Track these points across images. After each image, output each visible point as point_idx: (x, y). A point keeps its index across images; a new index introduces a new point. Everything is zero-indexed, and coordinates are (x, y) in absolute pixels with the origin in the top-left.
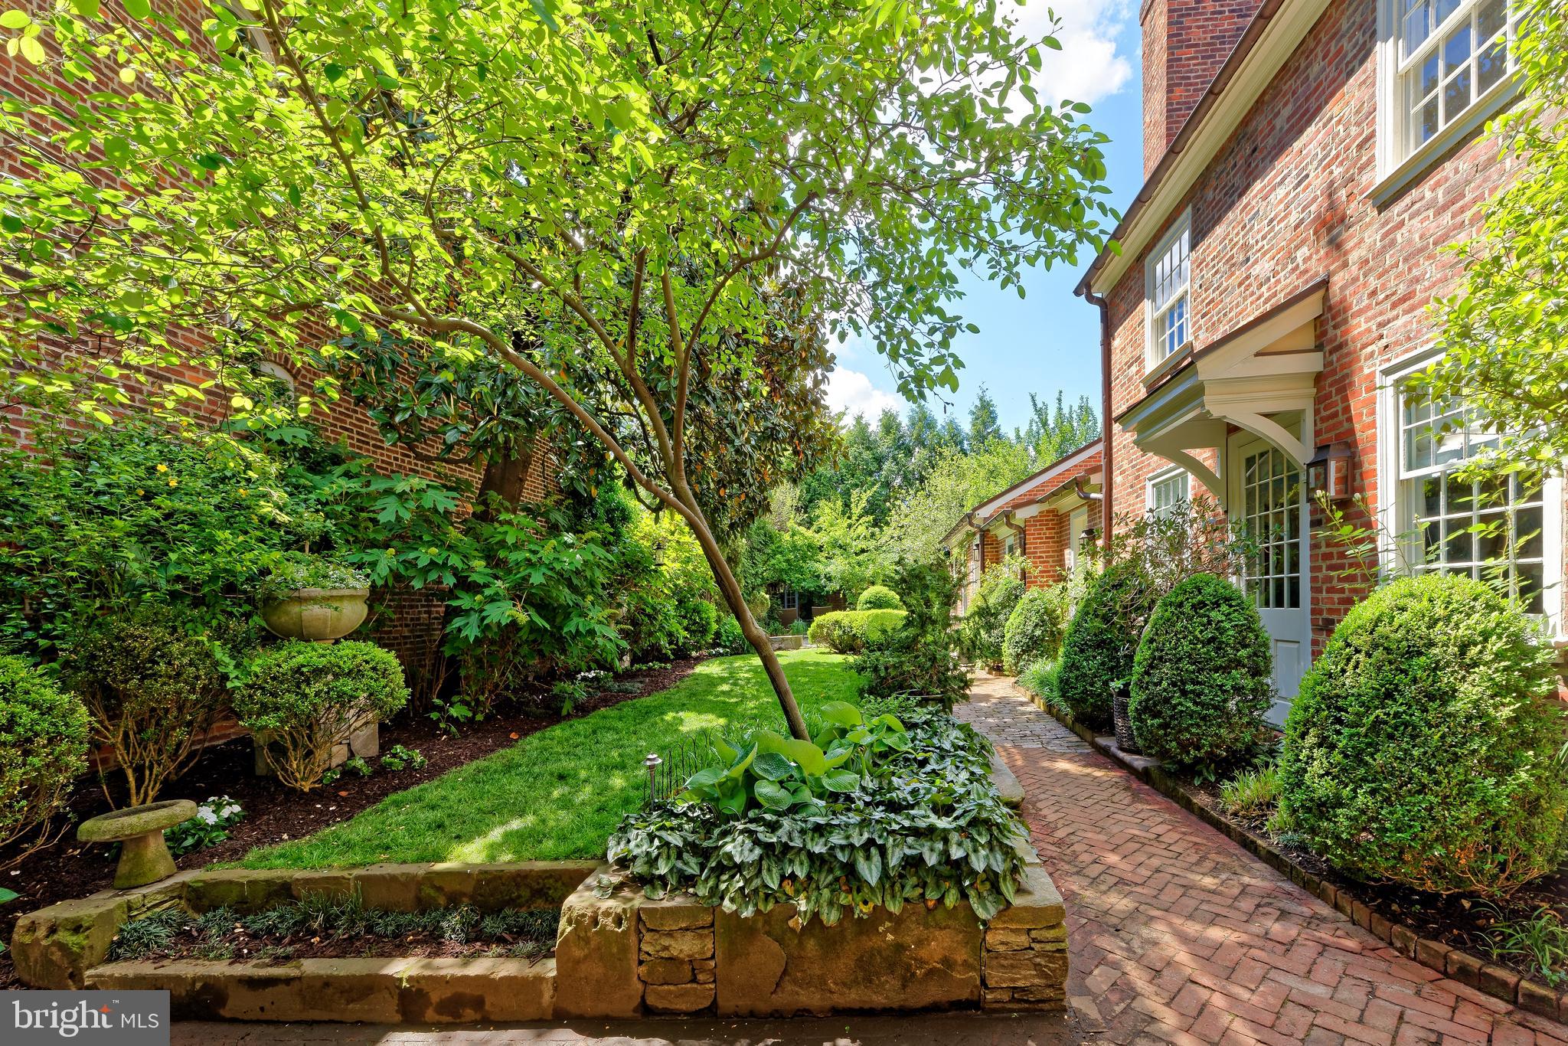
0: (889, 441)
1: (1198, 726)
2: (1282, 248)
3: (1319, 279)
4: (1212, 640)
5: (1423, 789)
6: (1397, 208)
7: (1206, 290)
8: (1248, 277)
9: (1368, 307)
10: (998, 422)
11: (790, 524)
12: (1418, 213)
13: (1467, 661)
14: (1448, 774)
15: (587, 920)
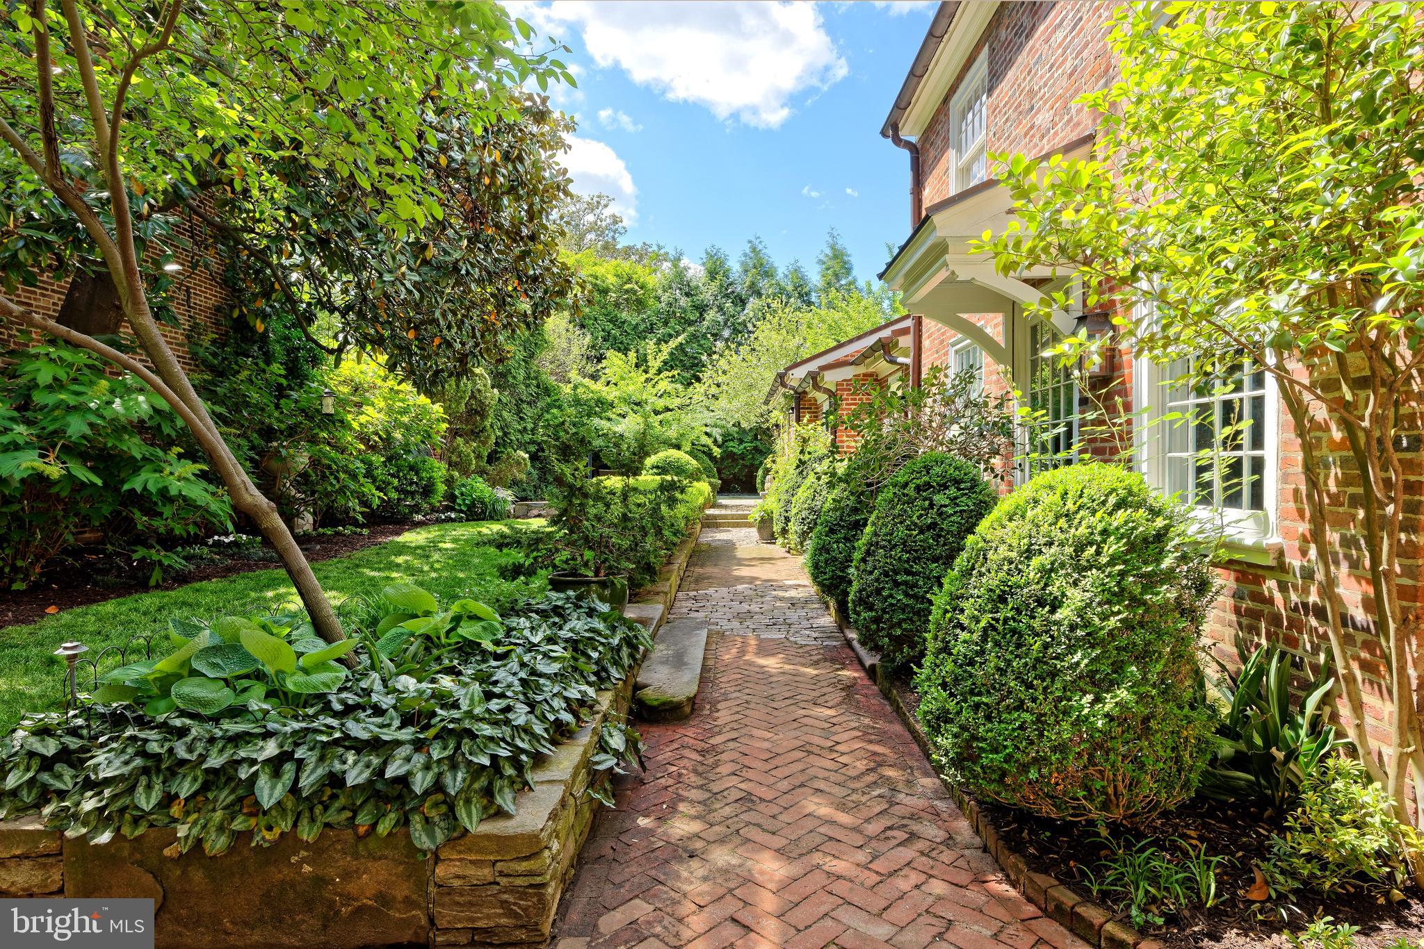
0: (714, 287)
1: (913, 622)
2: (1060, 97)
3: (1087, 133)
4: (933, 526)
5: (1020, 706)
7: (999, 139)
8: (1032, 127)
10: (855, 272)
11: (574, 375)
13: (1084, 563)
14: (1045, 689)
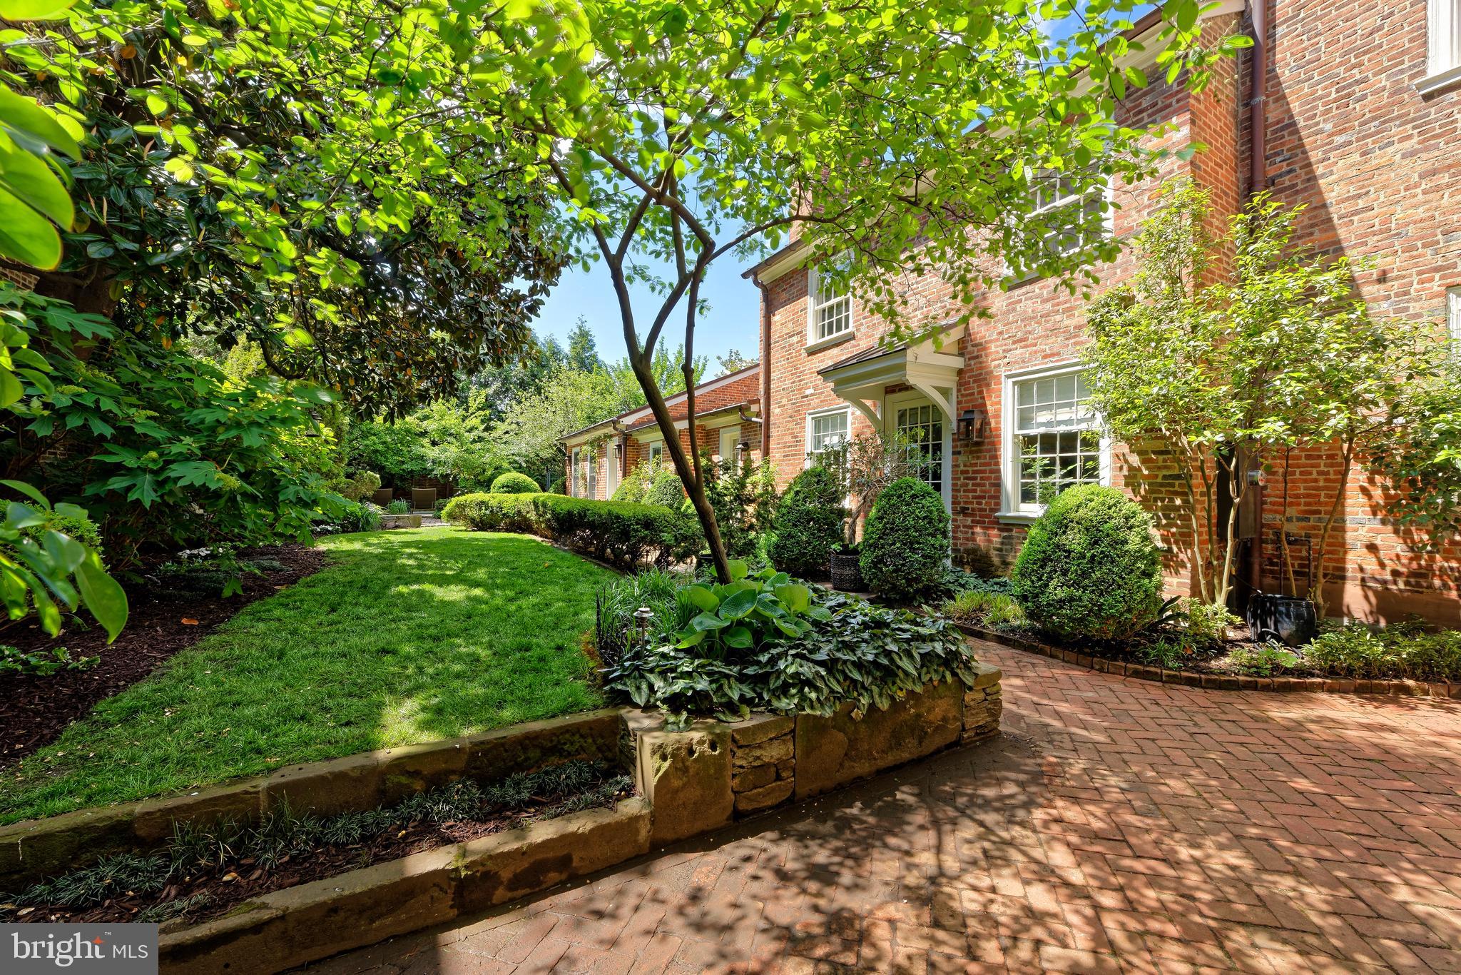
6: (1017, 292)
9: (997, 340)
10: (596, 349)
12: (1031, 298)
15: (683, 753)
